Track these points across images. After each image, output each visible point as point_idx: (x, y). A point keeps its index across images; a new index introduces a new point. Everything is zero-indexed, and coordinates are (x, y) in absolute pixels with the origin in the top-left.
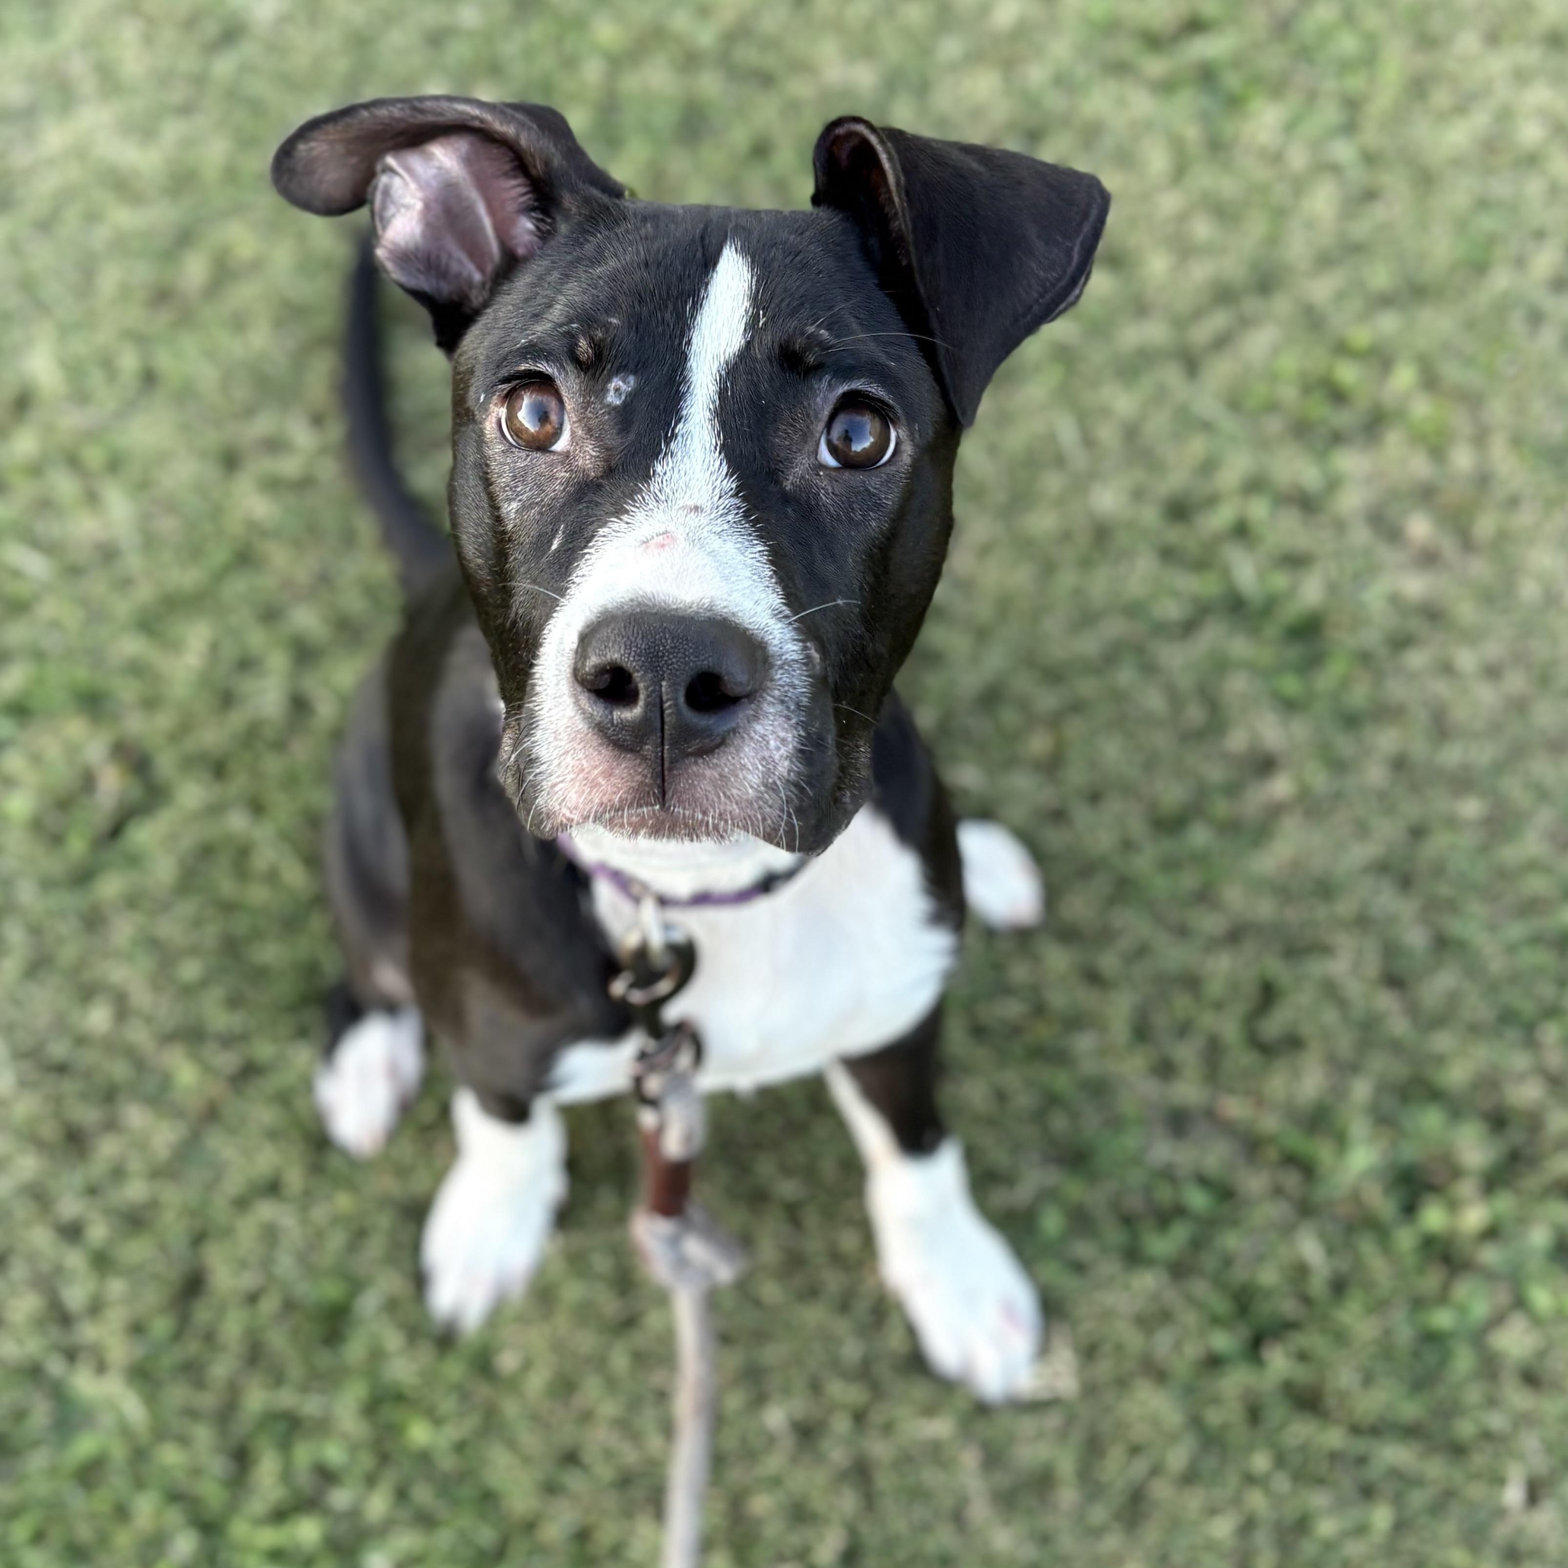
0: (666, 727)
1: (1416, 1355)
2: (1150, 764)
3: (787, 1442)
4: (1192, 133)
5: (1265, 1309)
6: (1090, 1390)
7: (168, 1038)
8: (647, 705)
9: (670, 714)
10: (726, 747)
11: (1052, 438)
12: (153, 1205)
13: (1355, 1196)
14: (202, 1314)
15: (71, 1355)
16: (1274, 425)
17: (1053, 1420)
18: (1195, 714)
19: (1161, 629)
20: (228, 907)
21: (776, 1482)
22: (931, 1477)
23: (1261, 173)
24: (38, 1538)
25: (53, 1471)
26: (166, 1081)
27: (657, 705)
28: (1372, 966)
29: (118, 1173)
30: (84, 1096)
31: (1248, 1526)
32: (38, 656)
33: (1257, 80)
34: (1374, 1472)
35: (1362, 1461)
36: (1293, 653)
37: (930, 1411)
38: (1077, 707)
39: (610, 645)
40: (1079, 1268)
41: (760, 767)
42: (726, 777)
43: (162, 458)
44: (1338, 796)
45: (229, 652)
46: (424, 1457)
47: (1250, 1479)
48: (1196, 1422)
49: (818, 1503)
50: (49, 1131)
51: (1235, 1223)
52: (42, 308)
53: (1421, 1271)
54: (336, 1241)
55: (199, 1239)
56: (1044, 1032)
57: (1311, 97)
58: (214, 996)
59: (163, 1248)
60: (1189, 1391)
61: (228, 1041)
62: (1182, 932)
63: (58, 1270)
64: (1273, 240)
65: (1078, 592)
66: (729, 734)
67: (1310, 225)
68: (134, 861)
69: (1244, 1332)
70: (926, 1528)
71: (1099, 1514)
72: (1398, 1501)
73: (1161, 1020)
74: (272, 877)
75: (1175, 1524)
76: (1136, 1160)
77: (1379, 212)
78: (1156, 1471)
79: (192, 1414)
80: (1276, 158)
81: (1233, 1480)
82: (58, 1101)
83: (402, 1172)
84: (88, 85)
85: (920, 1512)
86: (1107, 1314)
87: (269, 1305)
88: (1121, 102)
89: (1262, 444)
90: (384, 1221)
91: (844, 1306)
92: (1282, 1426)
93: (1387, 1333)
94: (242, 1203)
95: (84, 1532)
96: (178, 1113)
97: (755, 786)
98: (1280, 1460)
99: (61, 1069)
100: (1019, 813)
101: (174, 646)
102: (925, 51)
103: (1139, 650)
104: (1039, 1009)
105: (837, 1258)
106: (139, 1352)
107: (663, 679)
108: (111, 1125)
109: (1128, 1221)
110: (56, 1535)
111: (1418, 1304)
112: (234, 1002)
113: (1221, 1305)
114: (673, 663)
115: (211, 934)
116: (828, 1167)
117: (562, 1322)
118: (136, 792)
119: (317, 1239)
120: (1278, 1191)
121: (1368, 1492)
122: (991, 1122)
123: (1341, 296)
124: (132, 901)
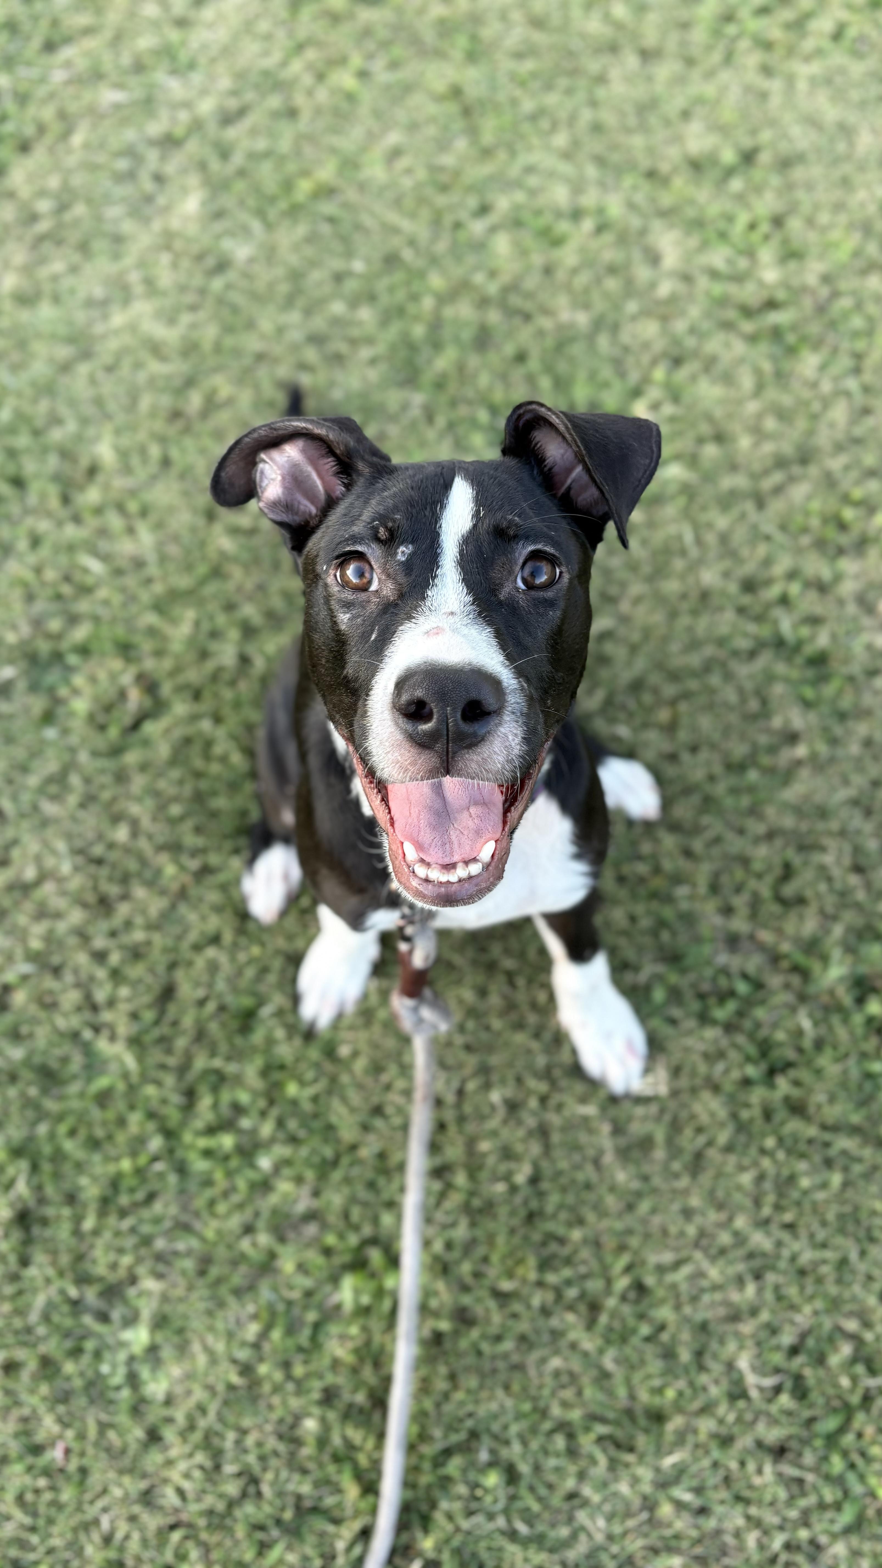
0: (450, 733)
1: (860, 1087)
2: (727, 731)
3: (501, 1112)
4: (767, 367)
5: (776, 1054)
6: (675, 1093)
7: (161, 848)
8: (438, 721)
9: (452, 726)
10: (485, 742)
11: (680, 538)
12: (148, 943)
13: (831, 992)
14: (172, 1010)
15: (97, 1029)
16: (805, 540)
17: (653, 1109)
18: (754, 705)
19: (735, 653)
20: (198, 775)
21: (494, 1134)
22: (583, 1138)
23: (806, 394)
24: (72, 1133)
25: (82, 1095)
26: (158, 872)
27: (444, 720)
28: (847, 861)
29: (128, 924)
30: (110, 879)
31: (761, 1178)
32: (96, 619)
33: (804, 339)
34: (833, 1152)
35: (827, 1145)
36: (810, 673)
37: (583, 1100)
38: (686, 695)
39: (416, 688)
40: (673, 1022)
41: (505, 752)
42: (486, 759)
43: (171, 510)
44: (832, 760)
45: (206, 627)
46: (294, 1103)
47: (763, 1151)
48: (734, 1116)
49: (519, 1148)
50: (91, 898)
51: (763, 1002)
52: (108, 417)
53: (866, 1038)
54: (250, 973)
55: (172, 966)
56: (657, 883)
57: (835, 351)
58: (188, 826)
59: (152, 970)
60: (732, 1099)
61: (195, 853)
62: (741, 832)
63: (92, 979)
64: (811, 433)
65: (690, 629)
66: (486, 735)
67: (832, 425)
68: (146, 743)
69: (764, 1066)
70: (577, 1167)
71: (676, 1166)
72: (846, 1169)
73: (725, 880)
74: (224, 759)
75: (719, 1175)
76: (708, 963)
77: (870, 422)
78: (710, 1143)
79: (163, 1067)
80: (814, 385)
81: (753, 1151)
82: (95, 879)
83: (290, 937)
84: (139, 289)
85: (577, 1157)
86: (687, 1050)
87: (211, 1007)
88: (727, 345)
89: (799, 551)
90: (277, 964)
91: (537, 1035)
92: (782, 1123)
93: (845, 1072)
94: (197, 948)
95: (99, 1133)
96: (163, 892)
97: (501, 762)
98: (781, 1141)
99: (99, 862)
100: (650, 754)
101: (174, 621)
102: (617, 307)
103: (723, 665)
104: (657, 870)
105: (534, 1006)
106: (134, 1029)
107: (448, 706)
108: (125, 897)
109: (702, 997)
110: (82, 1133)
111: (864, 1056)
112: (198, 830)
113: (752, 1050)
114: (453, 697)
115: (187, 790)
116: (532, 954)
117: (377, 1029)
118: (148, 703)
119: (239, 973)
120: (787, 986)
121: (829, 1163)
122: (625, 933)
123: (847, 468)
124: (144, 767)
